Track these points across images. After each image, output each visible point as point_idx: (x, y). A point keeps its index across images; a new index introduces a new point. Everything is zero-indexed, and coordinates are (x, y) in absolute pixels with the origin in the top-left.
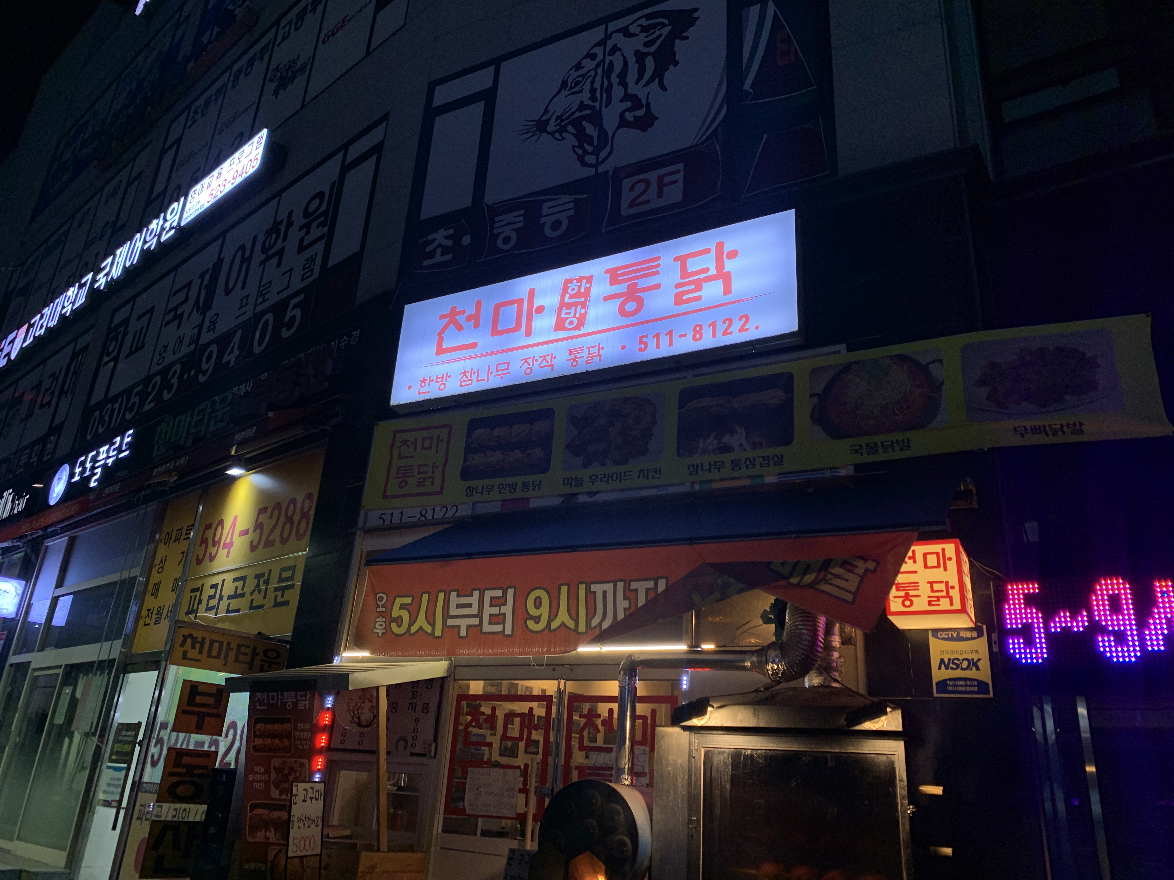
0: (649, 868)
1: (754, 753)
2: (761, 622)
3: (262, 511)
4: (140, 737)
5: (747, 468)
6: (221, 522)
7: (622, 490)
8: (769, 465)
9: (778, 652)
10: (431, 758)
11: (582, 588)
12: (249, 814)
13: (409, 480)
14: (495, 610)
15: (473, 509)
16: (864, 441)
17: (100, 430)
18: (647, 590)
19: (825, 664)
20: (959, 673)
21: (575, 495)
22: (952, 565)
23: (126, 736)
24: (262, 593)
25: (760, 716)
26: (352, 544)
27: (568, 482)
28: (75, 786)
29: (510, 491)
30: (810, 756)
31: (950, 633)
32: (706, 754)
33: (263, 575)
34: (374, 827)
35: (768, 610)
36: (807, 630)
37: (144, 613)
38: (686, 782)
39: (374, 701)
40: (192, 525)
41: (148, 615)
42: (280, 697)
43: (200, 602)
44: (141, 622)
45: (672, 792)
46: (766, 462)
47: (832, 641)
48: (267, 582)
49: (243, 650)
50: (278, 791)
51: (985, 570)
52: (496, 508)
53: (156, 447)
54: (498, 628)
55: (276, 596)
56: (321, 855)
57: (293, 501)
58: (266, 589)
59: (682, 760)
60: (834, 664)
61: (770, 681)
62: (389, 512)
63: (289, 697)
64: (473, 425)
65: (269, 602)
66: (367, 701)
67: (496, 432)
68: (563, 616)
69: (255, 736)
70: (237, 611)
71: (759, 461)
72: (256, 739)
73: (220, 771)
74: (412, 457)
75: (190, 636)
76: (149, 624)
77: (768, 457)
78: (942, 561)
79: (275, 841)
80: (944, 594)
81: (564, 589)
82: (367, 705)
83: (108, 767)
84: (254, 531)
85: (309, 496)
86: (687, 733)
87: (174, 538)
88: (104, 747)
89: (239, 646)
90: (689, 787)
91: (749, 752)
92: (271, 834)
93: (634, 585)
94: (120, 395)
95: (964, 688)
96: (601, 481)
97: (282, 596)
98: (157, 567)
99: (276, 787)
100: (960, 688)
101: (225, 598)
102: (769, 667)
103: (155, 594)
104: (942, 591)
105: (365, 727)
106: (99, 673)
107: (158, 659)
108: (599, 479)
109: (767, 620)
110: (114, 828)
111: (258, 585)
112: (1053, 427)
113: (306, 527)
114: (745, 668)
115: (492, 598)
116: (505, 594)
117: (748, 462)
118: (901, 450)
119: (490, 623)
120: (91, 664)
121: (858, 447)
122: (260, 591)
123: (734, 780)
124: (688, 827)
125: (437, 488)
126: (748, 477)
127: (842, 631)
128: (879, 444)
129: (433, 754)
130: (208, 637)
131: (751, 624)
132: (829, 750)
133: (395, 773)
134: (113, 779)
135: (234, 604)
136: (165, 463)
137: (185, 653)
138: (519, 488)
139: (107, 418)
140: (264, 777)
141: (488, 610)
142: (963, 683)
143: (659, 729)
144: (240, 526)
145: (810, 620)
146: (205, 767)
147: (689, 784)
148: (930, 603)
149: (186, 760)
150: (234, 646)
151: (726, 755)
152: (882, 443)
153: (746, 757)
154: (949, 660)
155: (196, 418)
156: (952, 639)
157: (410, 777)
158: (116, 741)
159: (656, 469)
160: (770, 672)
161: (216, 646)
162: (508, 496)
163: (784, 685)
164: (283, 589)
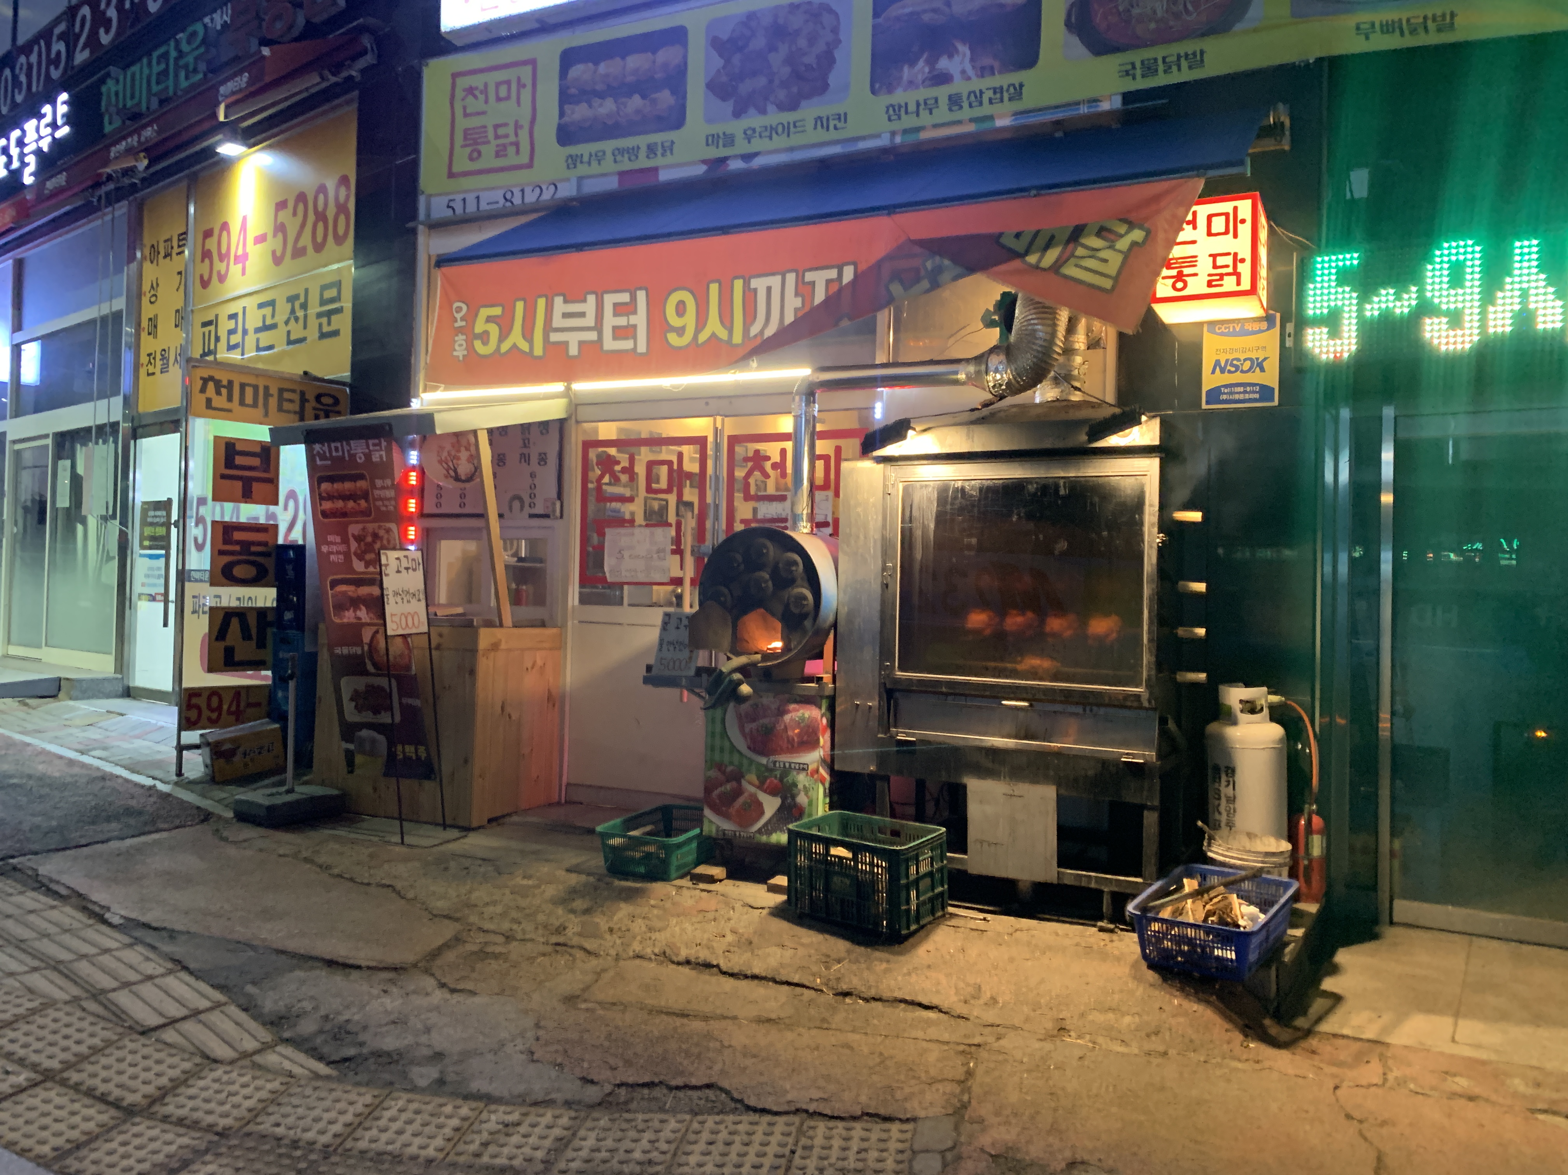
0: (835, 625)
1: (966, 484)
2: (981, 325)
3: (281, 206)
4: (174, 517)
5: (971, 106)
6: (225, 226)
7: (791, 149)
8: (1002, 100)
9: (1002, 357)
10: (556, 518)
11: (738, 284)
12: (330, 592)
13: (483, 148)
14: (622, 321)
15: (579, 187)
16: (1137, 57)
17: (19, 98)
18: (829, 282)
19: (1063, 372)
20: (1238, 378)
21: (723, 160)
22: (1245, 230)
23: (156, 516)
24: (301, 321)
25: (975, 439)
26: (414, 246)
27: (712, 140)
28: (104, 579)
29: (630, 160)
30: (1037, 484)
31: (1231, 326)
32: (906, 490)
33: (296, 297)
34: (493, 603)
35: (992, 309)
36: (1043, 325)
37: (144, 359)
38: (879, 524)
39: (473, 448)
40: (185, 233)
41: (150, 362)
42: (346, 448)
43: (217, 339)
44: (143, 372)
45: (862, 537)
46: (998, 96)
47: (1074, 342)
48: (304, 306)
49: (287, 395)
50: (362, 564)
51: (1287, 236)
52: (612, 184)
53: (106, 119)
54: (627, 345)
55: (320, 325)
56: (429, 634)
57: (322, 189)
58: (306, 316)
59: (874, 499)
60: (1076, 372)
61: (991, 396)
62: (459, 197)
63: (358, 448)
64: (568, 58)
65: (312, 333)
66: (463, 449)
67: (602, 68)
68: (714, 325)
69: (322, 498)
70: (270, 347)
71: (989, 94)
72: (323, 503)
73: (285, 548)
74: (483, 113)
75: (211, 378)
76: (153, 374)
77: (1001, 88)
78: (1232, 224)
79: (368, 621)
80: (1230, 270)
81: (714, 288)
82: (464, 455)
83: (142, 556)
84: (275, 236)
85: (344, 180)
86: (881, 466)
87: (162, 254)
88: (129, 532)
89: (281, 391)
90: (883, 530)
91: (959, 484)
92: (363, 614)
93: (809, 276)
94: (35, 40)
95: (1241, 397)
96: (761, 136)
97: (329, 324)
98: (148, 295)
99: (360, 558)
100: (1237, 397)
101: (251, 331)
102: (990, 378)
103: (153, 330)
104: (1227, 266)
105: (463, 481)
106: (101, 441)
107: (175, 418)
108: (757, 134)
109: (989, 324)
110: (165, 625)
111: (293, 311)
112: (1412, 21)
113: (347, 225)
114: (956, 382)
115: (616, 305)
116: (634, 298)
117: (972, 98)
118: (1190, 68)
119: (615, 338)
120: (88, 430)
121: (1130, 67)
122: (297, 319)
123: (941, 518)
124: (883, 576)
125: (524, 159)
126: (972, 120)
127: (1089, 330)
128: (1160, 61)
129: (558, 513)
130: (237, 380)
131: (968, 330)
132: (1062, 474)
133: (512, 541)
134: (151, 569)
135: (266, 338)
136: (124, 138)
137: (209, 401)
138: (643, 153)
139: (23, 78)
140: (342, 548)
141: (610, 321)
142: (1241, 389)
143: (845, 465)
144: (253, 231)
145: (1047, 313)
146: (265, 544)
147: (884, 526)
148: (1210, 284)
149: (238, 536)
150: (274, 391)
151: (930, 488)
152: (1164, 58)
153: (956, 490)
154: (1227, 361)
155: (156, 69)
156: (1235, 334)
157: (532, 544)
158: (144, 523)
159: (839, 115)
160: (991, 384)
161: (249, 391)
162: (626, 165)
163: (1009, 401)
164: (329, 314)
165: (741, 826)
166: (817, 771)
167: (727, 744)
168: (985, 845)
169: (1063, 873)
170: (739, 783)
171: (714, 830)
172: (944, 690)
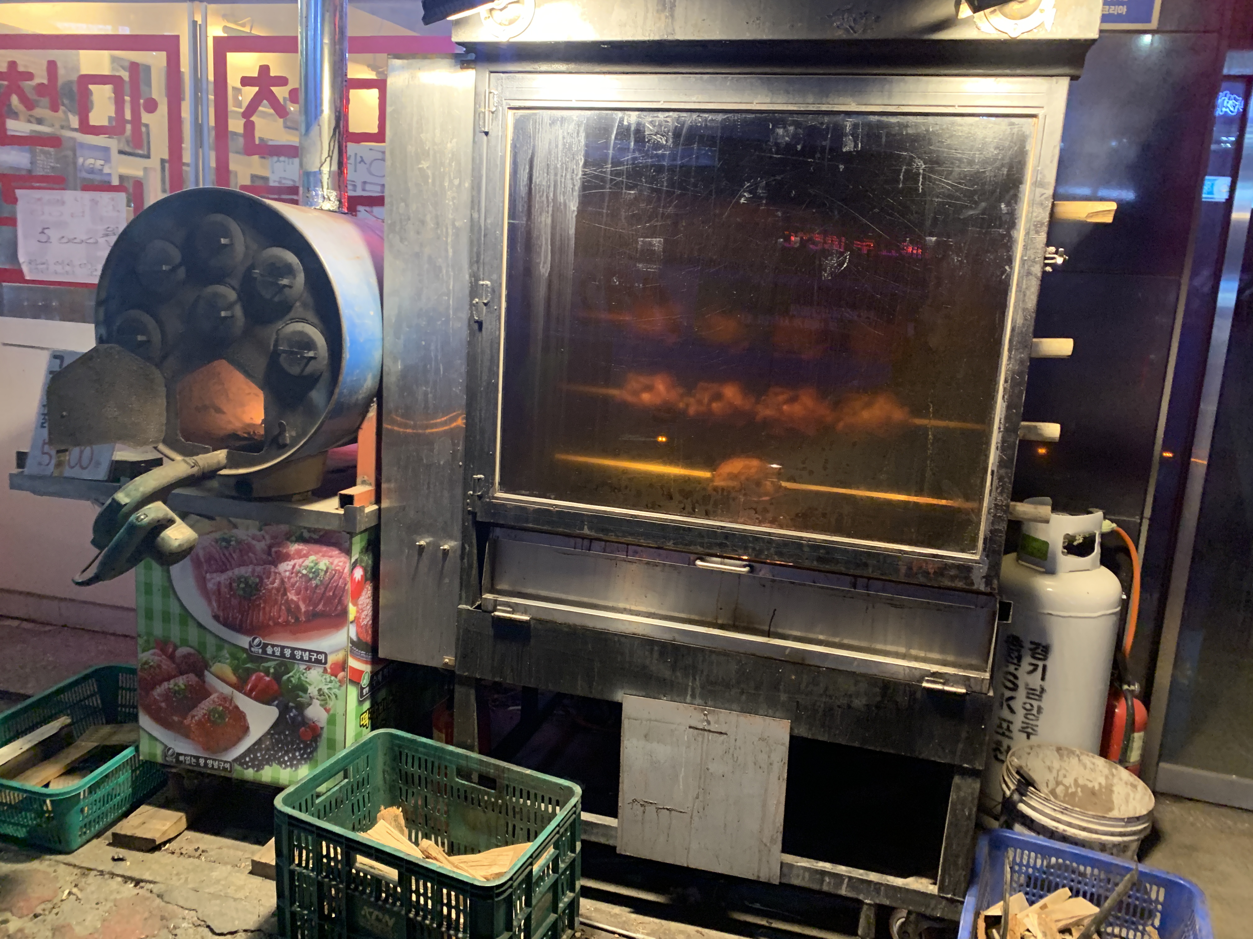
0: (379, 394)
1: (647, 119)
30: (797, 124)
32: (520, 125)
38: (465, 197)
45: (430, 222)
59: (456, 142)
86: (470, 74)
90: (472, 208)
91: (632, 118)
123: (589, 190)
124: (472, 305)
132: (853, 107)
147: (474, 203)
151: (571, 127)
153: (624, 132)
165: (207, 748)
166: (343, 666)
167: (175, 609)
168: (651, 809)
169: (791, 866)
170: (200, 676)
171: (159, 751)
172: (586, 531)
